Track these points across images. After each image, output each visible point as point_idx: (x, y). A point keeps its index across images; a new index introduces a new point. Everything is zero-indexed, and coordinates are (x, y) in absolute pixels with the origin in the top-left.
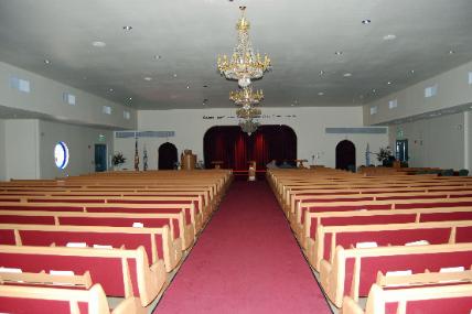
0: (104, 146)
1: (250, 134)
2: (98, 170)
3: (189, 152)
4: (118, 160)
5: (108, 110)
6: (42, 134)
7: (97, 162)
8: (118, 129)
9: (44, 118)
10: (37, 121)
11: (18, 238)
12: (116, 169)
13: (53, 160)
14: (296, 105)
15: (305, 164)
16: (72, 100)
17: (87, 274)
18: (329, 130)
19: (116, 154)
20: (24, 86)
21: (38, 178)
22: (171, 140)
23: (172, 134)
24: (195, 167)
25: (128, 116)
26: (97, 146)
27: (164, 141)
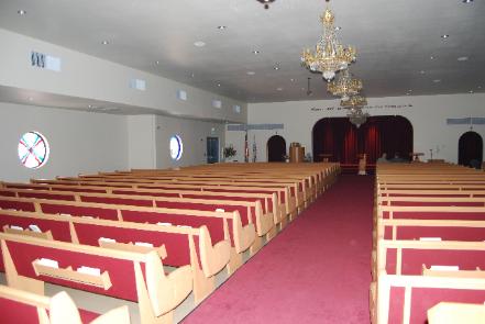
0: (217, 139)
1: (358, 126)
2: (210, 161)
3: (298, 145)
4: (230, 152)
5: (218, 104)
6: (158, 128)
7: (209, 154)
8: (230, 122)
9: (159, 113)
10: (154, 116)
11: (120, 215)
12: (227, 160)
13: (169, 151)
14: (412, 94)
15: (421, 159)
16: (183, 96)
17: (163, 246)
18: (450, 121)
19: (227, 146)
20: (141, 85)
21: (155, 168)
22: (280, 133)
23: (281, 126)
24: (303, 160)
25: (238, 109)
26: (208, 138)
27: (273, 133)
